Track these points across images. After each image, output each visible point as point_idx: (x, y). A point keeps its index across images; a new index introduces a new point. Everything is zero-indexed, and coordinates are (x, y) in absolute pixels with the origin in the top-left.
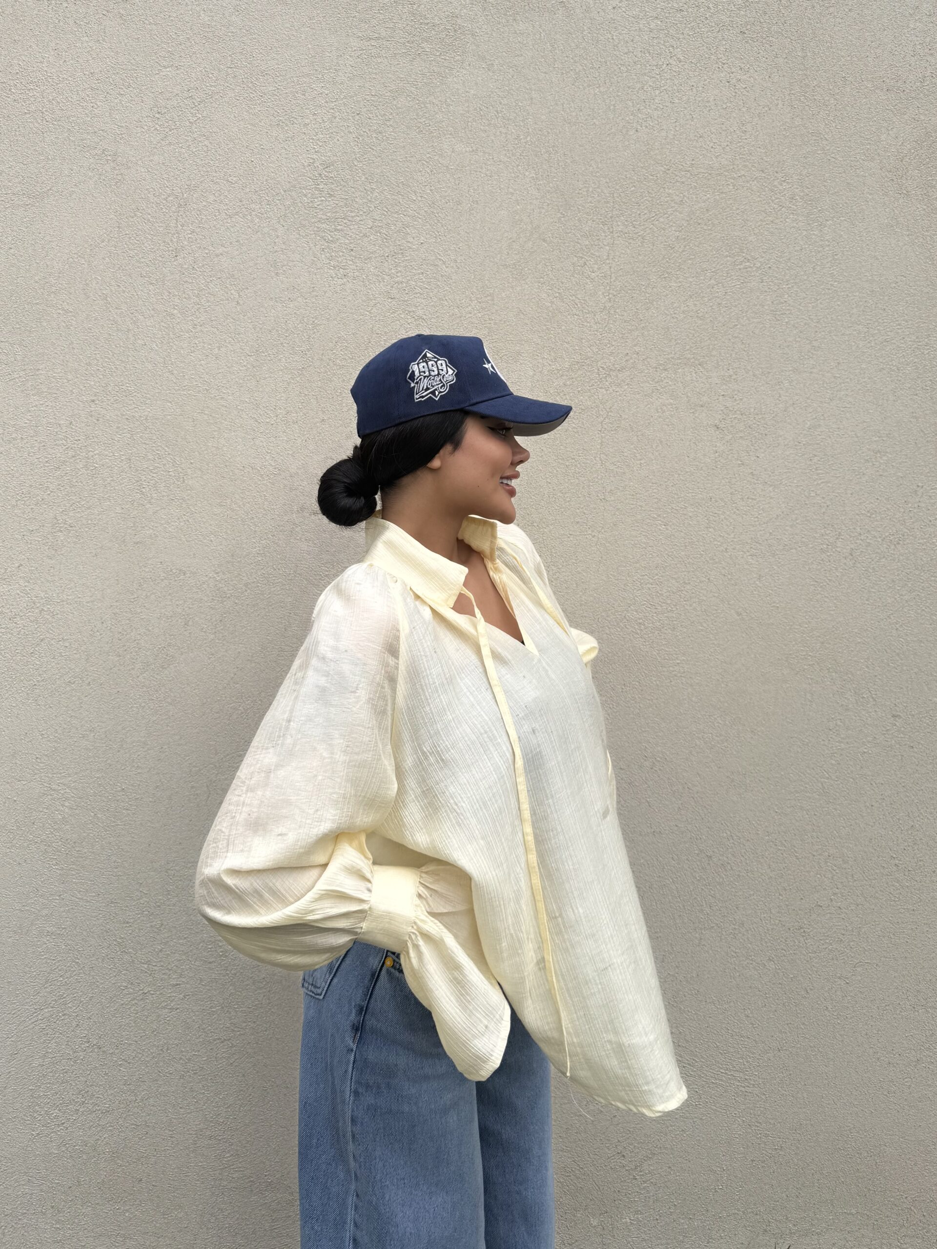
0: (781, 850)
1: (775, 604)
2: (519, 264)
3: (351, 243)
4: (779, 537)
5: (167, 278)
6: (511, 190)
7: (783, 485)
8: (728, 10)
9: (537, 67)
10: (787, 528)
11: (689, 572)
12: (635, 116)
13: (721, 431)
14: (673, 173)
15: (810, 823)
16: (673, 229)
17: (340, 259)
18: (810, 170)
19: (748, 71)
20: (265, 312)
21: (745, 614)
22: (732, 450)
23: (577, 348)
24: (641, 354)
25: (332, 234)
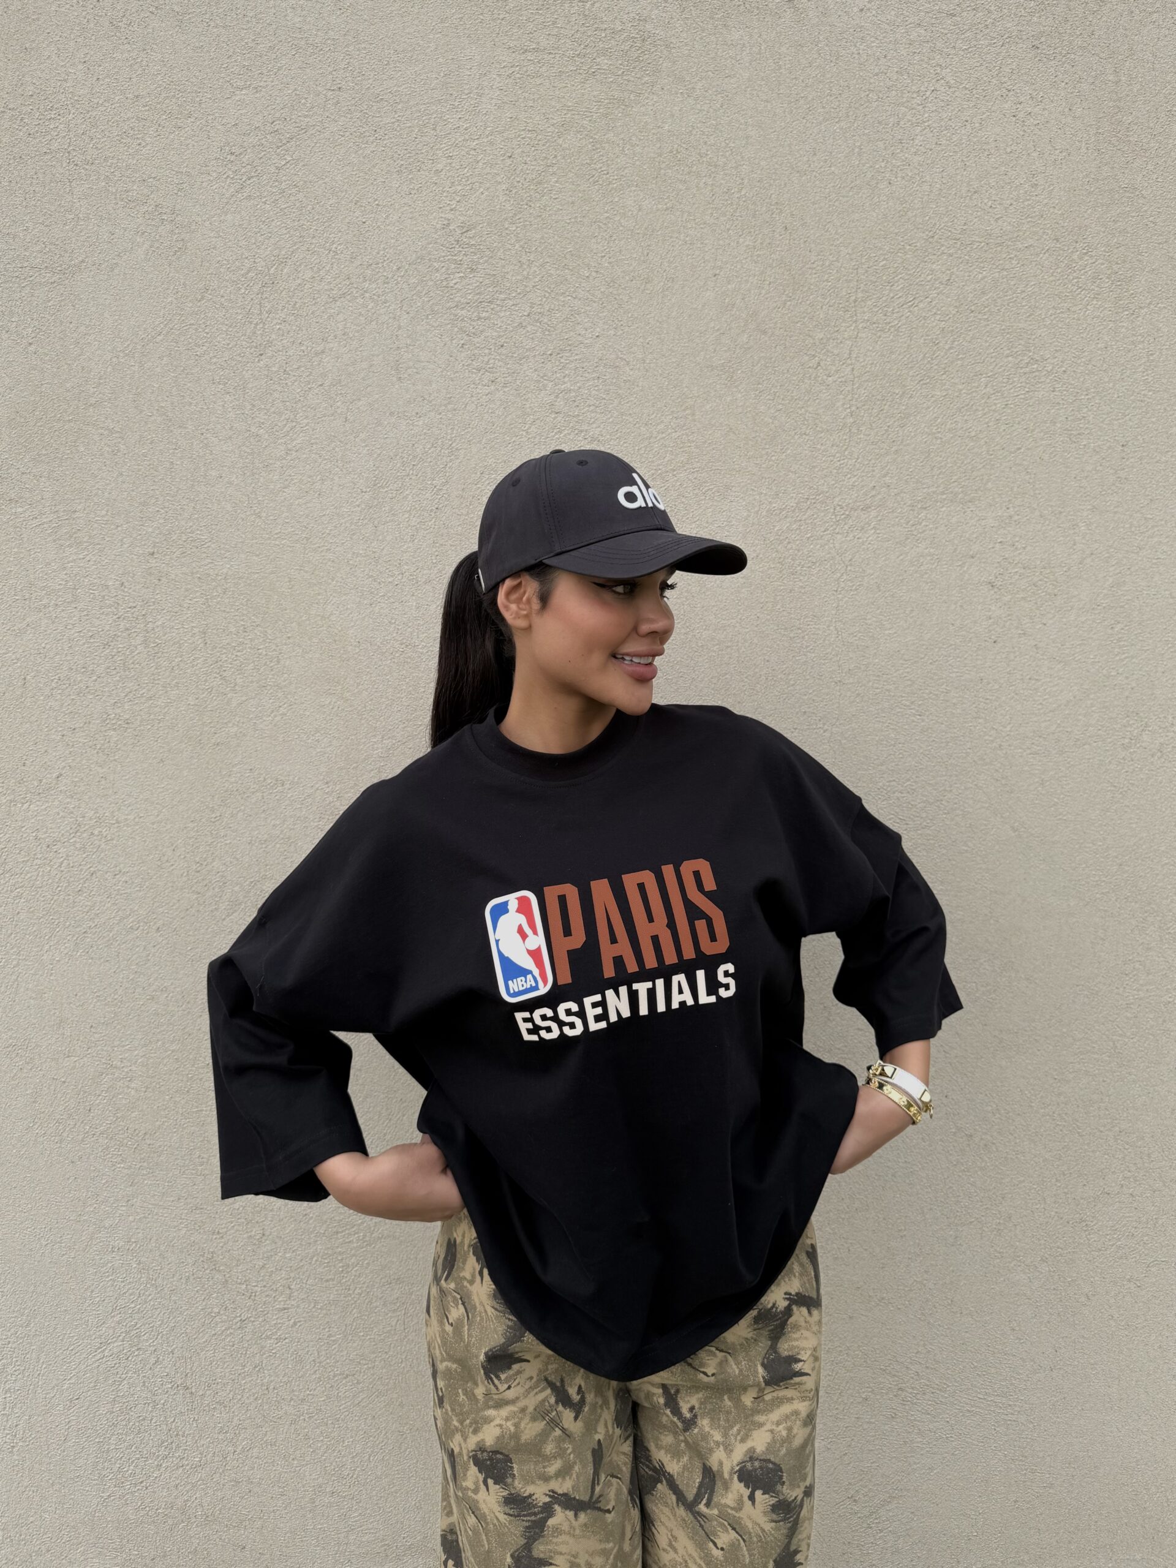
0: (1060, 1125)
1: (1061, 817)
2: (729, 364)
3: (500, 336)
4: (1069, 730)
5: (250, 386)
6: (719, 264)
7: (1076, 661)
8: (1015, 14)
9: (755, 92)
10: (1080, 717)
11: (951, 776)
12: (888, 162)
13: (996, 590)
14: (937, 242)
15: (1097, 1092)
16: (938, 317)
17: (486, 359)
18: (1121, 239)
19: (1041, 101)
20: (384, 432)
21: (1023, 829)
22: (1012, 615)
23: (806, 479)
24: (892, 487)
25: (473, 323)
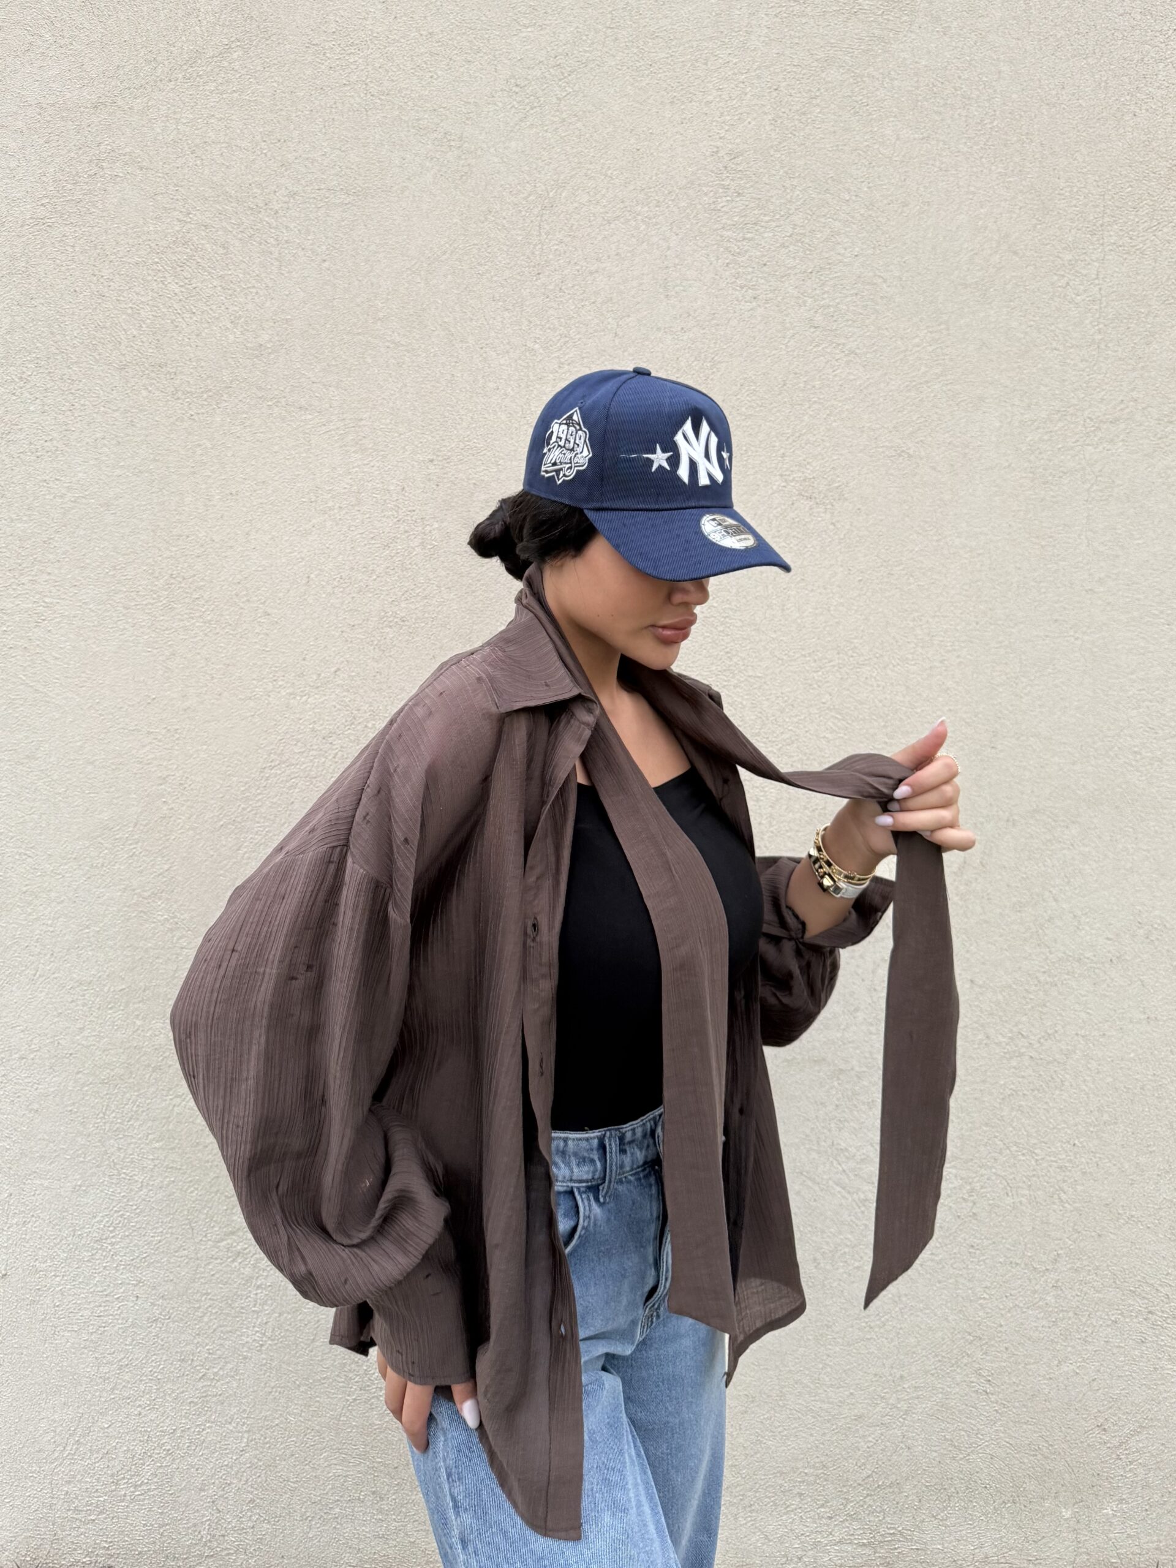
2: (982, 283)
5: (527, 303)
9: (1007, 31)
12: (1132, 96)
17: (749, 277)
23: (1057, 392)
24: (1140, 401)
25: (739, 244)
